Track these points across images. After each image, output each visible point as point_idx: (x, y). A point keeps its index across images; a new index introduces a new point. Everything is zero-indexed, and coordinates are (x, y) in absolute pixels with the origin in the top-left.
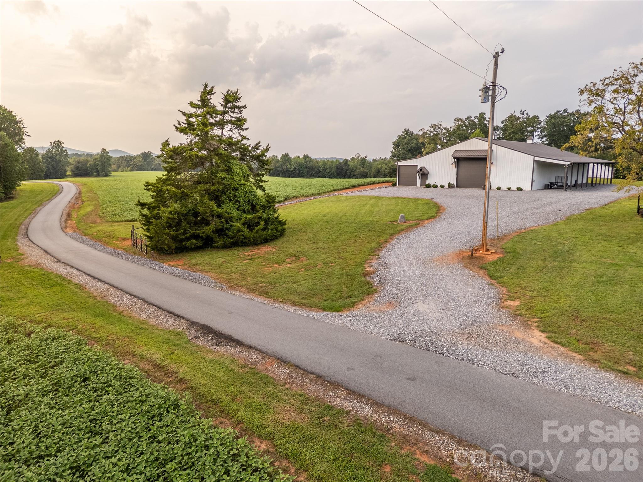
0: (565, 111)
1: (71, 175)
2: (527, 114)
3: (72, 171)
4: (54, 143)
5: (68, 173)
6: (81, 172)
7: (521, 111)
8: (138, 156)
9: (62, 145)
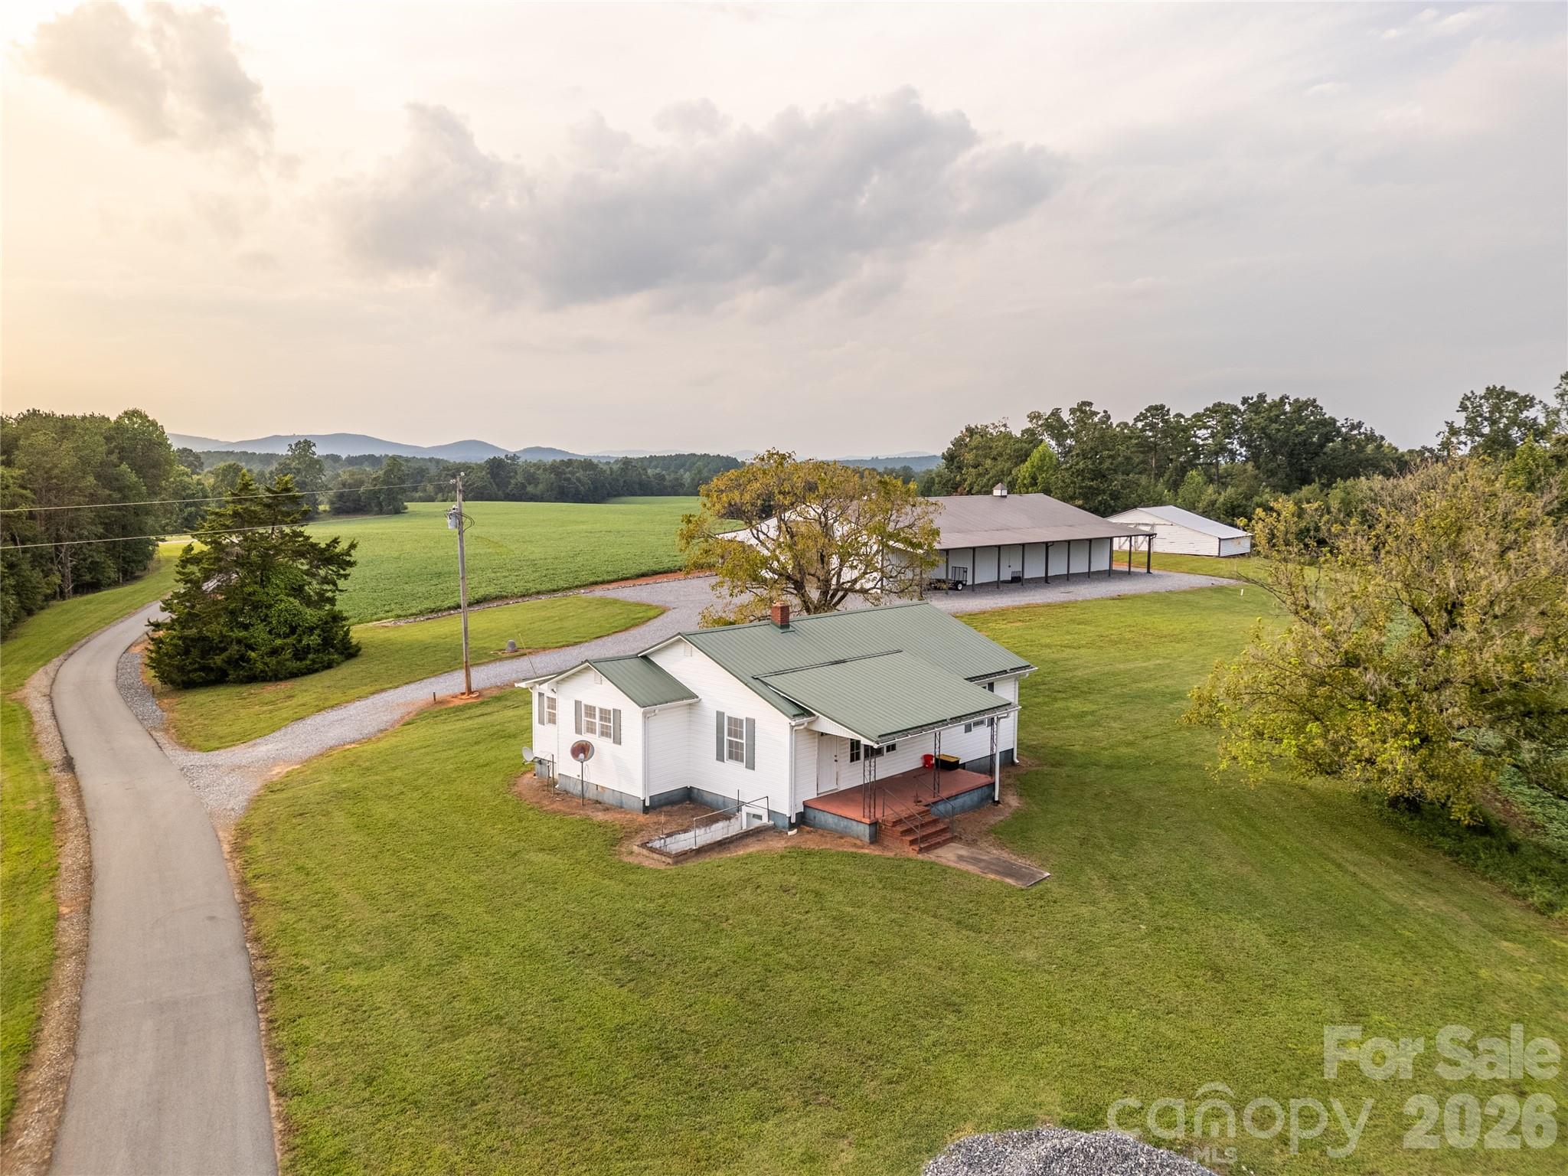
0: (1262, 397)
1: (329, 512)
3: (332, 503)
4: (296, 445)
5: (321, 508)
6: (347, 504)
8: (480, 467)
9: (313, 448)
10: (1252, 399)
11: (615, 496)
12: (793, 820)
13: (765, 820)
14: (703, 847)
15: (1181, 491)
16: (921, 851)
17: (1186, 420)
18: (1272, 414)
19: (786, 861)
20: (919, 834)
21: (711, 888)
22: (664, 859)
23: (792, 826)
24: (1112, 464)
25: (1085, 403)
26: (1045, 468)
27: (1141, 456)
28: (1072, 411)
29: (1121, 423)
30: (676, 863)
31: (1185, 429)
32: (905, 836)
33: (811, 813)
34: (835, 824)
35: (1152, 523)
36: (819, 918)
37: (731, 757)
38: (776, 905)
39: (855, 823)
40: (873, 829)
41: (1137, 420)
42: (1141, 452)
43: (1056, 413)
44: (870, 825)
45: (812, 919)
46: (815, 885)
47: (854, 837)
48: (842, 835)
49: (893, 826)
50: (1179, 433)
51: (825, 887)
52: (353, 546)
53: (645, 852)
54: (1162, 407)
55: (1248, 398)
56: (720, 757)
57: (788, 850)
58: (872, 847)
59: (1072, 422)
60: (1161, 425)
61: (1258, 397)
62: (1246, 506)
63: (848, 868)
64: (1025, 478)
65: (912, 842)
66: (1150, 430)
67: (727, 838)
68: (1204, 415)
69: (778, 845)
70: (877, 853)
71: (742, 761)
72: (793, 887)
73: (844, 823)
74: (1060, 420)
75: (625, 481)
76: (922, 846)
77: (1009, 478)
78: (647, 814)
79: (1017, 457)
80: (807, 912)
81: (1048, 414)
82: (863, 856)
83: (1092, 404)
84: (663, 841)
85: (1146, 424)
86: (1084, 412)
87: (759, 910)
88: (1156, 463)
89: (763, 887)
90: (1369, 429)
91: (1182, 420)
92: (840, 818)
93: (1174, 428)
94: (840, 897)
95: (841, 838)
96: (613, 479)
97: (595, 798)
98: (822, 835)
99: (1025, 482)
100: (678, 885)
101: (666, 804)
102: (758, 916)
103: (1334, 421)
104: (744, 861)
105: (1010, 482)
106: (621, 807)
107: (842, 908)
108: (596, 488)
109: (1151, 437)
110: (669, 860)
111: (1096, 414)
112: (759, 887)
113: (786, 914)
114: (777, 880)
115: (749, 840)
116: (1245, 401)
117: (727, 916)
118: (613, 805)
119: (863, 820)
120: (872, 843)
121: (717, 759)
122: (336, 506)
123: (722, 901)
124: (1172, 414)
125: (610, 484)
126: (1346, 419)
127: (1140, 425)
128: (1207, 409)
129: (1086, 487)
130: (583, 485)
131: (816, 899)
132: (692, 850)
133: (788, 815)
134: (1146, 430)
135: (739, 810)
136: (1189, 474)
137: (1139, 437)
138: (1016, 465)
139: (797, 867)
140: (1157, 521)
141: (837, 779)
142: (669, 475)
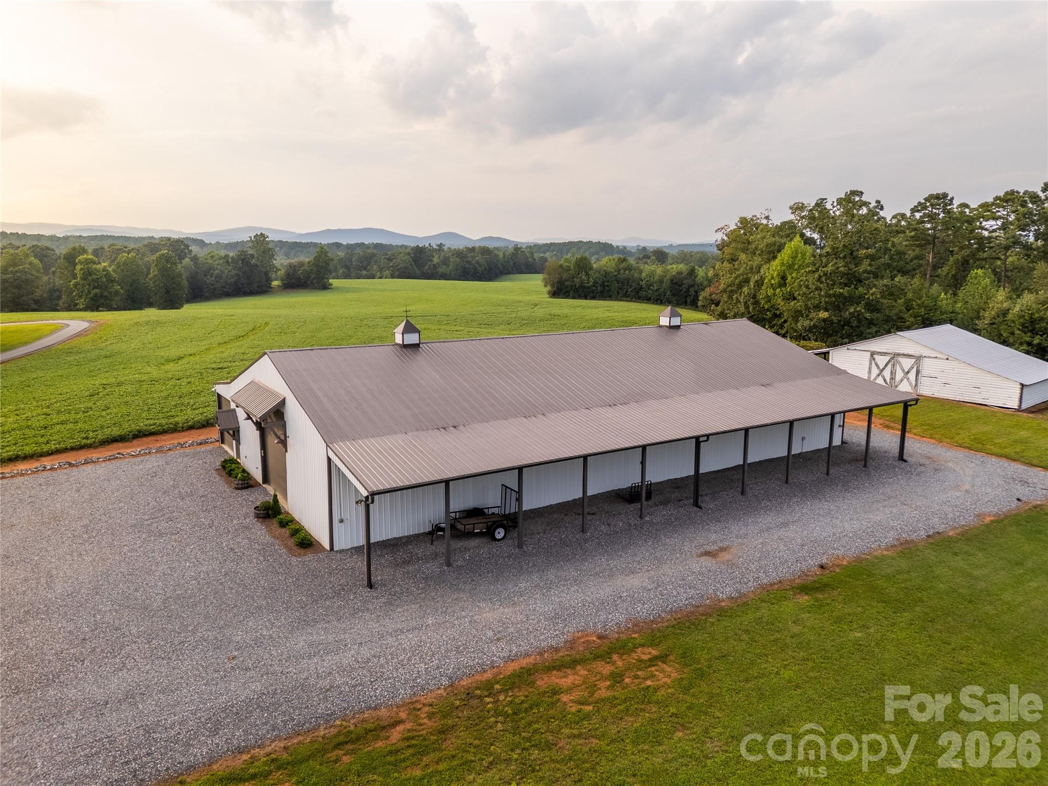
1: (281, 287)
3: (282, 280)
5: (274, 283)
6: (293, 281)
11: (506, 274)
15: (961, 294)
17: (972, 210)
24: (870, 265)
25: (854, 193)
26: (796, 267)
27: (918, 250)
28: (840, 201)
29: (898, 214)
31: (970, 221)
35: (917, 354)
41: (914, 210)
42: (917, 246)
43: (820, 204)
50: (962, 224)
54: (945, 195)
59: (838, 213)
60: (942, 215)
64: (773, 278)
66: (929, 222)
68: (993, 204)
74: (824, 211)
75: (514, 263)
77: (757, 277)
79: (769, 253)
81: (813, 204)
83: (862, 193)
85: (925, 215)
86: (854, 203)
88: (933, 258)
91: (967, 210)
93: (957, 219)
96: (505, 261)
99: (773, 282)
105: (757, 281)
108: (490, 269)
109: (929, 229)
111: (866, 204)
122: (285, 282)
124: (956, 203)
125: (502, 265)
127: (918, 215)
128: (997, 198)
129: (834, 295)
130: (480, 266)
134: (924, 222)
136: (973, 273)
137: (915, 229)
138: (769, 261)
140: (925, 352)
142: (551, 257)
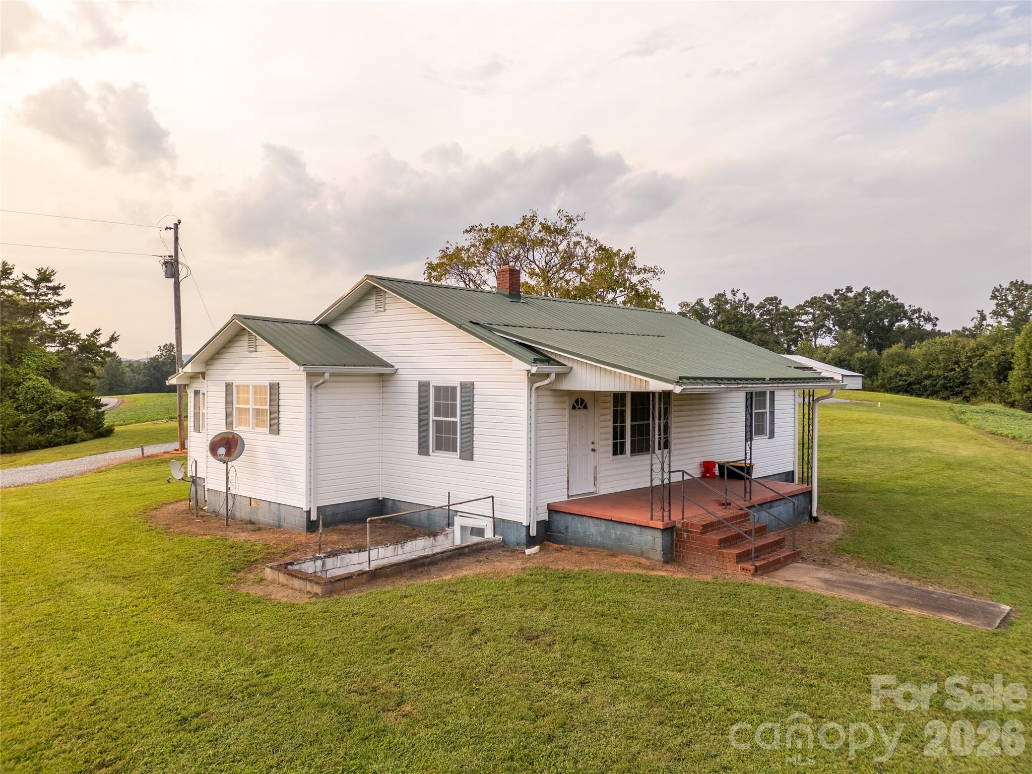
0: (849, 289)
2: (744, 294)
7: (733, 291)
10: (842, 290)
12: (533, 532)
13: (489, 534)
14: (384, 568)
16: (757, 571)
17: (793, 309)
18: (858, 301)
19: (526, 588)
20: (753, 543)
21: (380, 635)
22: (309, 587)
23: (531, 541)
25: (720, 295)
28: (711, 301)
30: (329, 593)
31: (792, 315)
32: (728, 547)
33: (561, 522)
34: (602, 535)
36: (614, 698)
37: (439, 447)
38: (513, 669)
39: (635, 530)
40: (668, 539)
43: (699, 302)
44: (663, 530)
45: (598, 700)
46: (588, 627)
47: (635, 554)
48: (613, 551)
49: (702, 533)
50: (787, 318)
51: (607, 631)
52: (113, 339)
53: (282, 578)
54: (776, 298)
55: (839, 290)
56: (423, 449)
57: (528, 572)
58: (669, 567)
59: (711, 308)
61: (846, 289)
62: (850, 360)
63: (642, 599)
65: (741, 558)
67: (426, 557)
68: (804, 305)
69: (510, 566)
70: (680, 576)
71: (455, 450)
72: (545, 631)
73: (617, 531)
74: (702, 306)
76: (758, 564)
78: (311, 532)
80: (583, 684)
82: (659, 579)
83: (725, 295)
84: (319, 563)
86: (720, 301)
87: (475, 679)
89: (486, 631)
90: (926, 313)
91: (790, 308)
92: (611, 524)
93: (784, 314)
94: (644, 650)
95: (614, 555)
97: (248, 518)
98: (581, 553)
100: (316, 630)
101: (344, 521)
102: (472, 692)
103: (902, 306)
104: (452, 589)
106: (279, 526)
107: (659, 674)
110: (317, 589)
111: (728, 302)
112: (475, 631)
113: (538, 687)
114: (511, 617)
115: (462, 561)
116: (837, 292)
117: (403, 694)
118: (269, 524)
119: (652, 524)
120: (666, 562)
121: (420, 453)
123: (397, 661)
124: (783, 304)
126: (910, 306)
128: (807, 302)
131: (597, 654)
132: (361, 574)
133: (525, 524)
135: (450, 524)
139: (547, 596)
141: (595, 478)
